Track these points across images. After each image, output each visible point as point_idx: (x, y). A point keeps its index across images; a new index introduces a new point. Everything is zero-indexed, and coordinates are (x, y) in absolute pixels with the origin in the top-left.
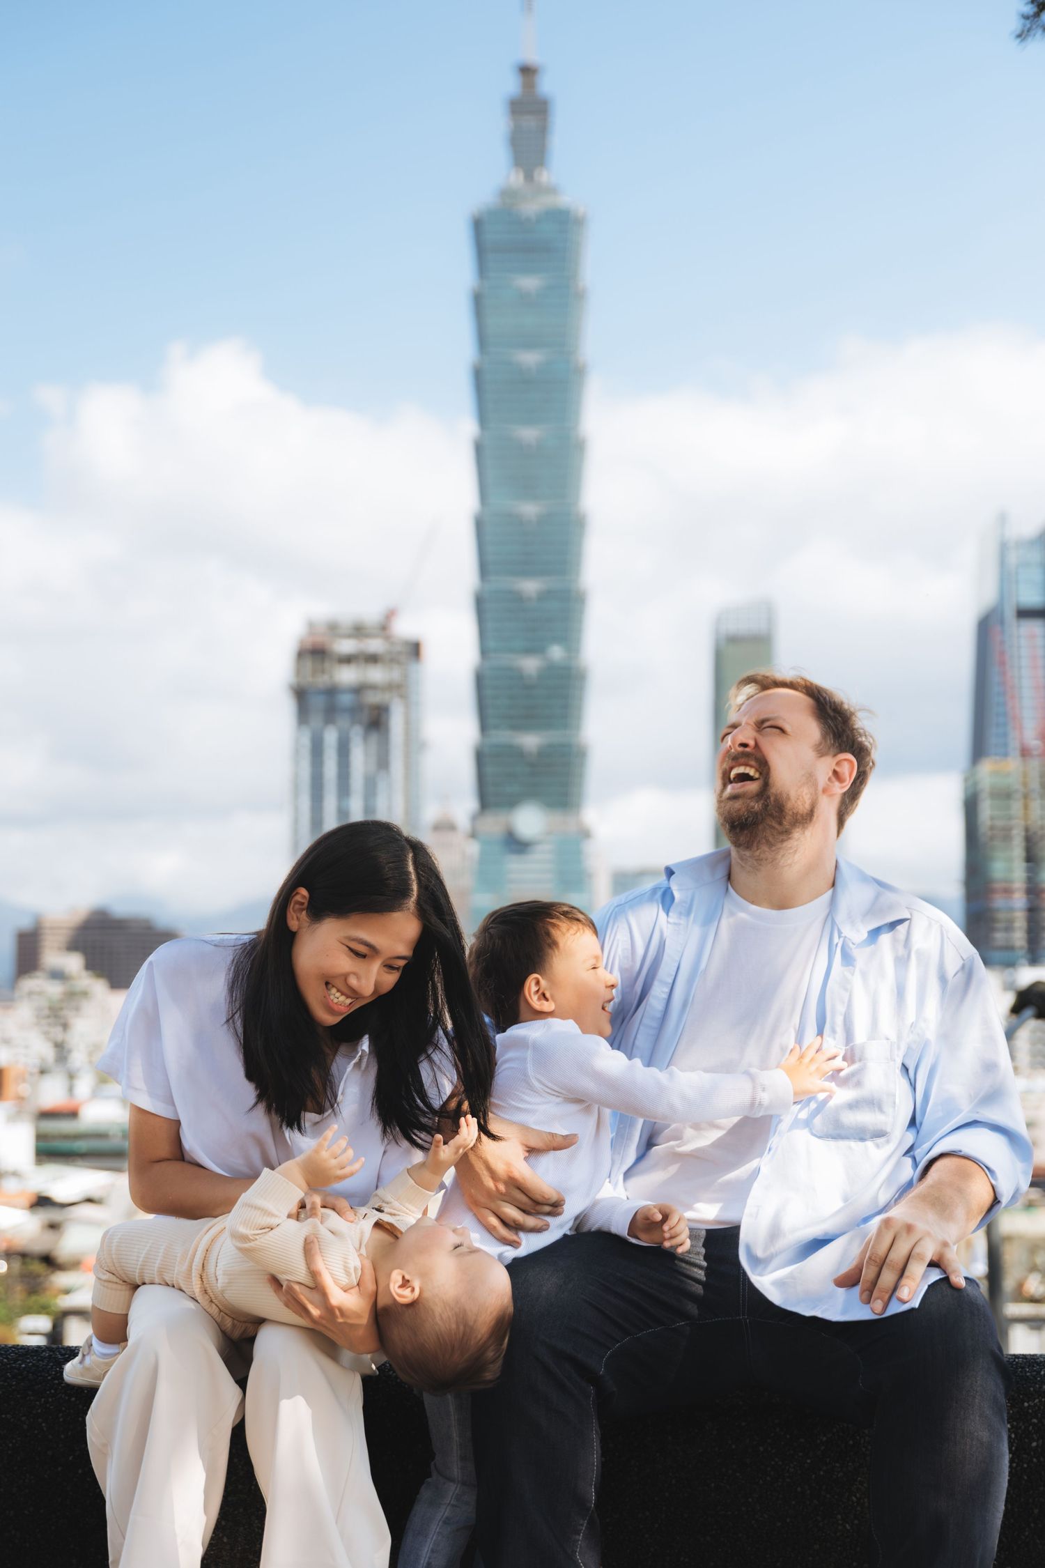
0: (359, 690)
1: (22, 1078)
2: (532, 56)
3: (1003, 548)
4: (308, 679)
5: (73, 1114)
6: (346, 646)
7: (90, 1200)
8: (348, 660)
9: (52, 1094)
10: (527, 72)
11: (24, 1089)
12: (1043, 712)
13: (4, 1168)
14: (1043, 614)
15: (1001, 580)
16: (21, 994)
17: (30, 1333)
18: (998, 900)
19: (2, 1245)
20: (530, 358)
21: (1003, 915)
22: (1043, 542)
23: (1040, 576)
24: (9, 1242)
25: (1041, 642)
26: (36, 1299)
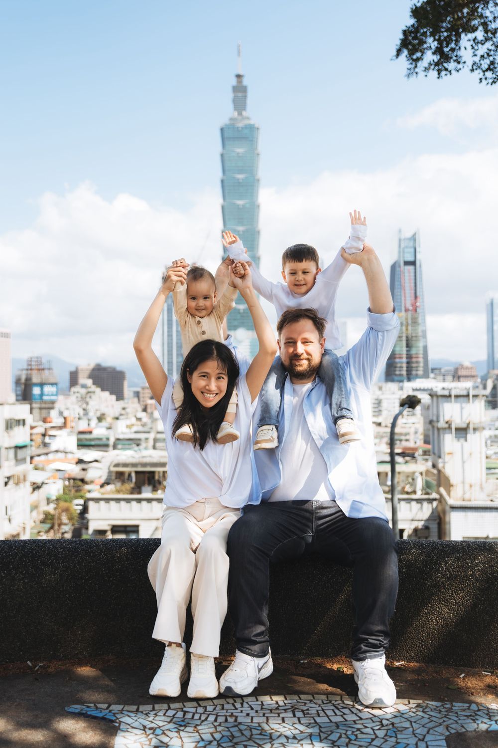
1: (72, 421)
2: (241, 73)
3: (400, 240)
5: (90, 432)
7: (96, 461)
9: (83, 426)
10: (239, 76)
11: (73, 424)
12: (413, 298)
13: (67, 451)
14: (413, 263)
15: (399, 252)
16: (72, 393)
17: (77, 505)
18: (397, 360)
19: (67, 476)
20: (240, 176)
21: (399, 365)
22: (414, 238)
23: (412, 250)
24: (69, 475)
25: (412, 274)
26: (78, 494)
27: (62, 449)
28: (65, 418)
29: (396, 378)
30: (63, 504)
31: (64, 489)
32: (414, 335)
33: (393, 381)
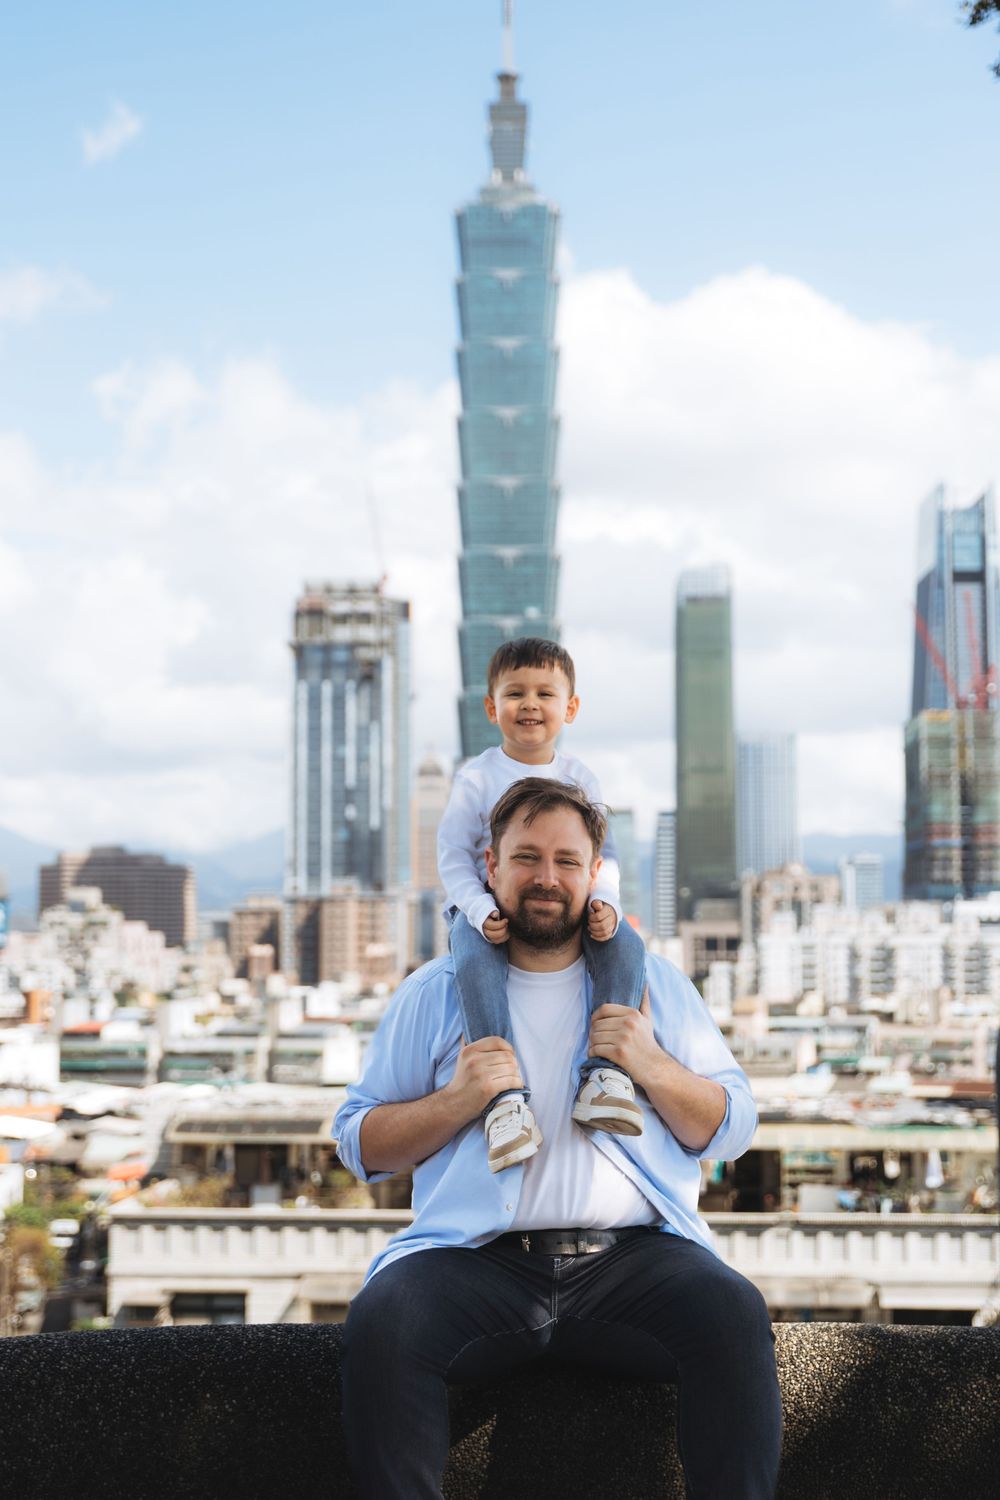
0: (352, 646)
1: (46, 1003)
2: (511, 68)
3: (941, 516)
4: (305, 637)
5: (95, 1034)
6: (342, 607)
7: (111, 1113)
8: (343, 619)
9: (75, 1016)
10: (506, 79)
11: (49, 1012)
12: (978, 668)
13: (32, 1084)
14: (978, 577)
15: (940, 546)
16: (43, 925)
17: (60, 1235)
18: (937, 841)
19: (32, 1155)
20: (509, 343)
21: (941, 854)
22: (979, 510)
23: (975, 542)
24: (39, 1151)
25: (976, 604)
26: (63, 1205)
27: (17, 1079)
28: (27, 995)
29: (934, 889)
30: (23, 1233)
31: (26, 1193)
32: (982, 770)
33: (924, 896)
